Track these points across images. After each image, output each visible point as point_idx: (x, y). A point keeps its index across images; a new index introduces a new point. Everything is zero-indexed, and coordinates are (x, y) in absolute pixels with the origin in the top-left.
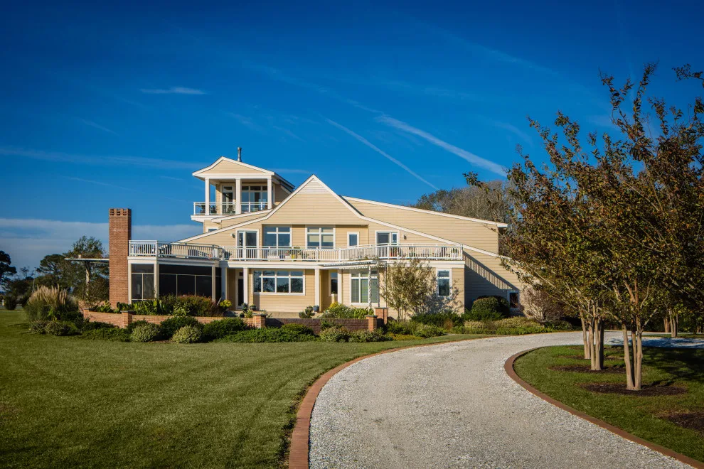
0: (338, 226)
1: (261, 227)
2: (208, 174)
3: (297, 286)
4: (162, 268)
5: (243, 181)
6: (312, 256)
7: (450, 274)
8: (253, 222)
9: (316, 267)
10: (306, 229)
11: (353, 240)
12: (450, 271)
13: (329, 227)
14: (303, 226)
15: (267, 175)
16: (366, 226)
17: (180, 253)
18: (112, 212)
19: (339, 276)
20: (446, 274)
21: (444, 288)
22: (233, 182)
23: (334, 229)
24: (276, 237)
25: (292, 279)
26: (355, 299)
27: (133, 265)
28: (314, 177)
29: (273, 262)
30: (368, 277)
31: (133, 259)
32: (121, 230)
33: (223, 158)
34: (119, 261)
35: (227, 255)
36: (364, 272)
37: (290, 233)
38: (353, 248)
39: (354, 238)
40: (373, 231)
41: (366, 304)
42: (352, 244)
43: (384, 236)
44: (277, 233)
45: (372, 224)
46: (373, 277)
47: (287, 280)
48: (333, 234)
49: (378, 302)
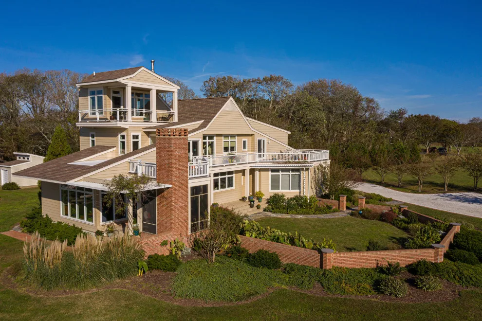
0: (239, 135)
1: (202, 137)
8: (198, 133)
10: (223, 138)
11: (244, 144)
13: (233, 136)
14: (221, 135)
16: (252, 135)
19: (257, 172)
23: (236, 137)
24: (207, 144)
25: (228, 178)
26: (274, 187)
31: (193, 182)
32: (183, 152)
34: (181, 186)
36: (285, 170)
37: (214, 140)
39: (244, 142)
40: (257, 138)
41: (288, 191)
42: (244, 147)
43: (259, 141)
44: (207, 141)
45: (256, 134)
46: (294, 173)
47: (225, 178)
48: (236, 140)
49: (300, 189)
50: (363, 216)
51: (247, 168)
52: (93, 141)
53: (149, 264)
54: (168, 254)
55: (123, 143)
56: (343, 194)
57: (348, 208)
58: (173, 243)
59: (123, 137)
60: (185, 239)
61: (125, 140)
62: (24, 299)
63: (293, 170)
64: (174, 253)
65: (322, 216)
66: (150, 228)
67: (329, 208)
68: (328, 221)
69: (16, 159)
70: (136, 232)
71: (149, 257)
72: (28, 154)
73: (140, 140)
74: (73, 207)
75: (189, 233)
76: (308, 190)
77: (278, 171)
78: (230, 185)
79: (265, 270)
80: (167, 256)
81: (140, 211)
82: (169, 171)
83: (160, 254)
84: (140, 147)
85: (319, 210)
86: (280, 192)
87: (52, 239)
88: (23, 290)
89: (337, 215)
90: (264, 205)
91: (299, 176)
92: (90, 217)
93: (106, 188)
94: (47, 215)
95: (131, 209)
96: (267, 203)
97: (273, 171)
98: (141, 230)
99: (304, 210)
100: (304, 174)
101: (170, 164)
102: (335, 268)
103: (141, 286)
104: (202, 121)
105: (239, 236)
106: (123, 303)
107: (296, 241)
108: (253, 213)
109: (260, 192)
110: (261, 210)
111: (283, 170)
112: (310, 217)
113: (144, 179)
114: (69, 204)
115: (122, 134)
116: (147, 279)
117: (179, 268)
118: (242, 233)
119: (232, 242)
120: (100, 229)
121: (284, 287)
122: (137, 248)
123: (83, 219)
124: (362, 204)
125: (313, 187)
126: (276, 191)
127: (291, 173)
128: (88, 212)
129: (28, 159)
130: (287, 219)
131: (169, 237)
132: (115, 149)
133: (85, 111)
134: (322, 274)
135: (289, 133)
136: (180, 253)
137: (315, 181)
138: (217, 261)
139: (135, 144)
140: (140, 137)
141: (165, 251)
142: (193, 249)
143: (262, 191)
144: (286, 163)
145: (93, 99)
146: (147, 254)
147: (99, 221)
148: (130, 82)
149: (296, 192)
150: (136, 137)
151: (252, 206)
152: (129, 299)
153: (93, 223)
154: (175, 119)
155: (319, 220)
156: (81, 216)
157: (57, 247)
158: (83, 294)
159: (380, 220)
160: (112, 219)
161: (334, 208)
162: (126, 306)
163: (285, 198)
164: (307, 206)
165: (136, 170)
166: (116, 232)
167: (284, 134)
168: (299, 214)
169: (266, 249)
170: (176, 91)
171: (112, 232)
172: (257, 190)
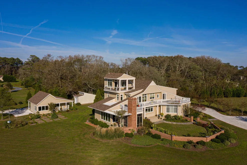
0: (156, 93)
8: (141, 94)
13: (153, 94)
14: (149, 94)
31: (138, 113)
32: (135, 105)
37: (147, 96)
39: (158, 95)
40: (163, 93)
41: (172, 113)
42: (158, 97)
43: (164, 94)
44: (144, 96)
45: (162, 92)
46: (175, 107)
47: (150, 109)
48: (155, 95)
49: (177, 113)
50: (197, 125)
51: (158, 105)
52: (109, 95)
53: (126, 135)
54: (130, 133)
55: (118, 97)
56: (192, 116)
57: (194, 120)
58: (132, 130)
59: (118, 95)
60: (135, 129)
61: (118, 96)
62: (97, 141)
63: (175, 106)
64: (132, 133)
65: (182, 123)
66: (126, 125)
67: (186, 120)
68: (183, 125)
69: (79, 94)
70: (122, 126)
71: (126, 133)
72: (84, 93)
73: (123, 96)
74: (104, 117)
75: (137, 127)
76: (180, 113)
77: (169, 106)
78: (152, 110)
79: (156, 139)
80: (130, 134)
81: (123, 120)
82: (131, 110)
83: (128, 133)
84: (123, 99)
85: (183, 121)
86: (170, 113)
87: (103, 127)
88: (97, 139)
89: (188, 123)
90: (163, 118)
91: (177, 108)
92: (109, 120)
93: (114, 114)
94: (96, 118)
95: (121, 120)
96: (165, 117)
97: (167, 106)
98: (123, 125)
99: (177, 121)
100: (179, 108)
101: (132, 108)
102: (175, 141)
103: (124, 140)
104: (143, 89)
105: (150, 129)
106: (120, 144)
107: (166, 132)
108: (159, 121)
109: (162, 113)
110: (162, 120)
111: (171, 106)
112: (178, 123)
113: (124, 112)
114: (103, 116)
115: (118, 94)
116: (125, 139)
117: (133, 137)
118: (152, 128)
119: (148, 131)
120: (112, 124)
121: (160, 144)
122: (123, 131)
123: (107, 121)
124: (198, 120)
125: (182, 112)
126: (168, 113)
127: (174, 107)
128: (109, 119)
129: (83, 94)
130: (170, 124)
131: (131, 128)
132: (115, 99)
133: (106, 86)
134: (171, 142)
135: (177, 89)
136: (134, 133)
137: (183, 110)
138: (143, 136)
139: (122, 98)
140: (123, 95)
141: (129, 132)
142: (137, 132)
143: (163, 113)
144: (172, 103)
145: (109, 82)
146: (125, 133)
147: (112, 122)
148: (120, 79)
149: (175, 114)
150: (122, 95)
151: (159, 118)
152: (121, 143)
153: (110, 122)
154: (134, 88)
155: (181, 125)
156: (107, 120)
157: (104, 129)
158: (111, 141)
159: (202, 126)
160: (115, 121)
161: (188, 120)
162: (121, 144)
163: (171, 116)
164: (178, 119)
165: (122, 107)
166: (116, 125)
167: (175, 90)
168: (175, 122)
169: (157, 134)
170: (134, 79)
171: (115, 125)
172: (161, 112)
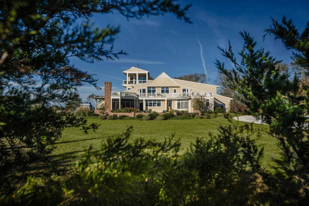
0: (170, 87)
1: (147, 87)
2: (128, 72)
3: (159, 105)
4: (121, 99)
5: (139, 74)
6: (164, 96)
7: (210, 100)
8: (145, 86)
9: (166, 99)
10: (161, 88)
11: (175, 91)
12: (210, 99)
13: (168, 87)
15: (146, 72)
16: (179, 87)
17: (124, 95)
18: (106, 83)
19: (173, 101)
20: (209, 100)
21: (208, 104)
22: (136, 74)
24: (151, 90)
25: (158, 103)
26: (179, 108)
27: (112, 99)
28: (164, 73)
29: (152, 97)
30: (184, 101)
31: (112, 97)
32: (109, 88)
33: (133, 67)
34: (108, 98)
35: (138, 96)
36: (182, 100)
37: (156, 89)
38: (175, 93)
41: (183, 109)
76: (190, 109)
77: (180, 101)
86: (180, 110)
100: (189, 102)
154: (147, 82)
